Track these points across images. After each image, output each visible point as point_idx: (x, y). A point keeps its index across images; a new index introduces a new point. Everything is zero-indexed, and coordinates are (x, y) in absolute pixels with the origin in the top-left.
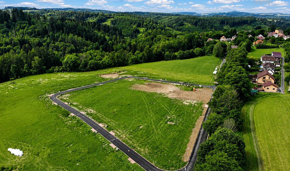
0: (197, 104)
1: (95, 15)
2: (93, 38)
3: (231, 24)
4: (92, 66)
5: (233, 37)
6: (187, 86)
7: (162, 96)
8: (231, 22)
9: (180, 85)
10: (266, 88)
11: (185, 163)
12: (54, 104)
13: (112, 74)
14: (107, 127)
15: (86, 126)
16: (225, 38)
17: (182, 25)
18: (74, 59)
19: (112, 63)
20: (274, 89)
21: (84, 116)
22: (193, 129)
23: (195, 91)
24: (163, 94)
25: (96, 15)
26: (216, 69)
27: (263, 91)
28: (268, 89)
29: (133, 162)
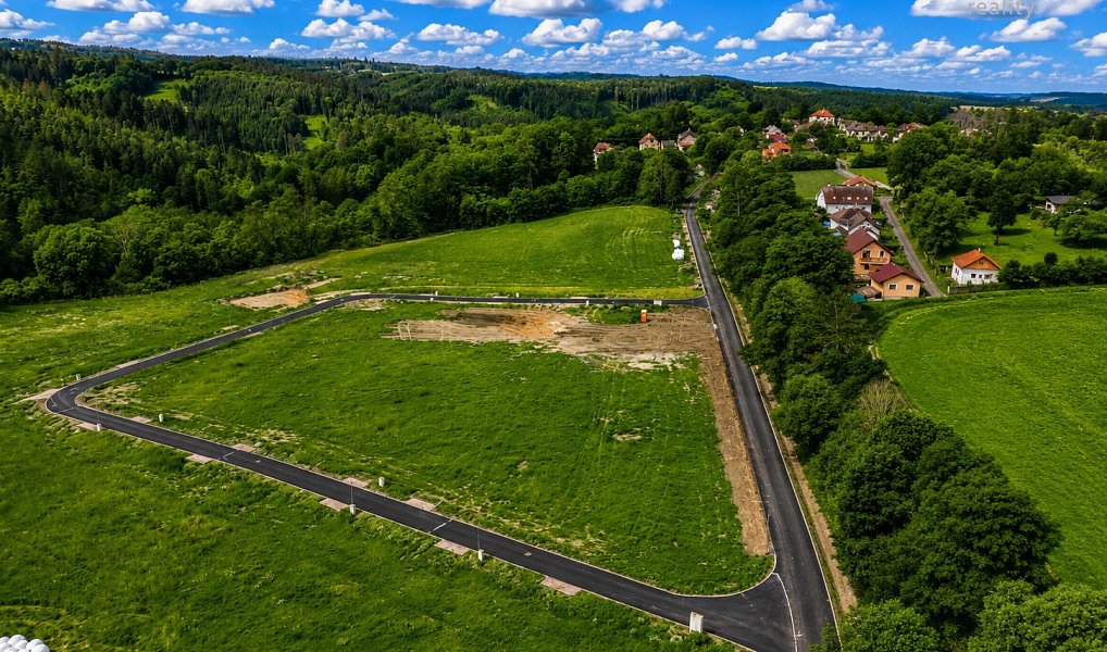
0: (681, 362)
1: (102, 65)
2: (125, 156)
3: (635, 99)
4: (174, 265)
5: (680, 137)
6: (610, 306)
7: (534, 352)
8: (636, 94)
9: (583, 308)
10: (887, 285)
11: (765, 559)
12: (84, 430)
13: (274, 291)
14: (386, 484)
15: (289, 495)
16: (656, 142)
17: (463, 104)
18: (90, 240)
19: (255, 251)
20: (909, 287)
21: (257, 457)
22: (721, 447)
23: (648, 321)
24: (537, 344)
25: (109, 69)
26: (677, 243)
27: (879, 295)
28: (892, 287)
29: (571, 590)
